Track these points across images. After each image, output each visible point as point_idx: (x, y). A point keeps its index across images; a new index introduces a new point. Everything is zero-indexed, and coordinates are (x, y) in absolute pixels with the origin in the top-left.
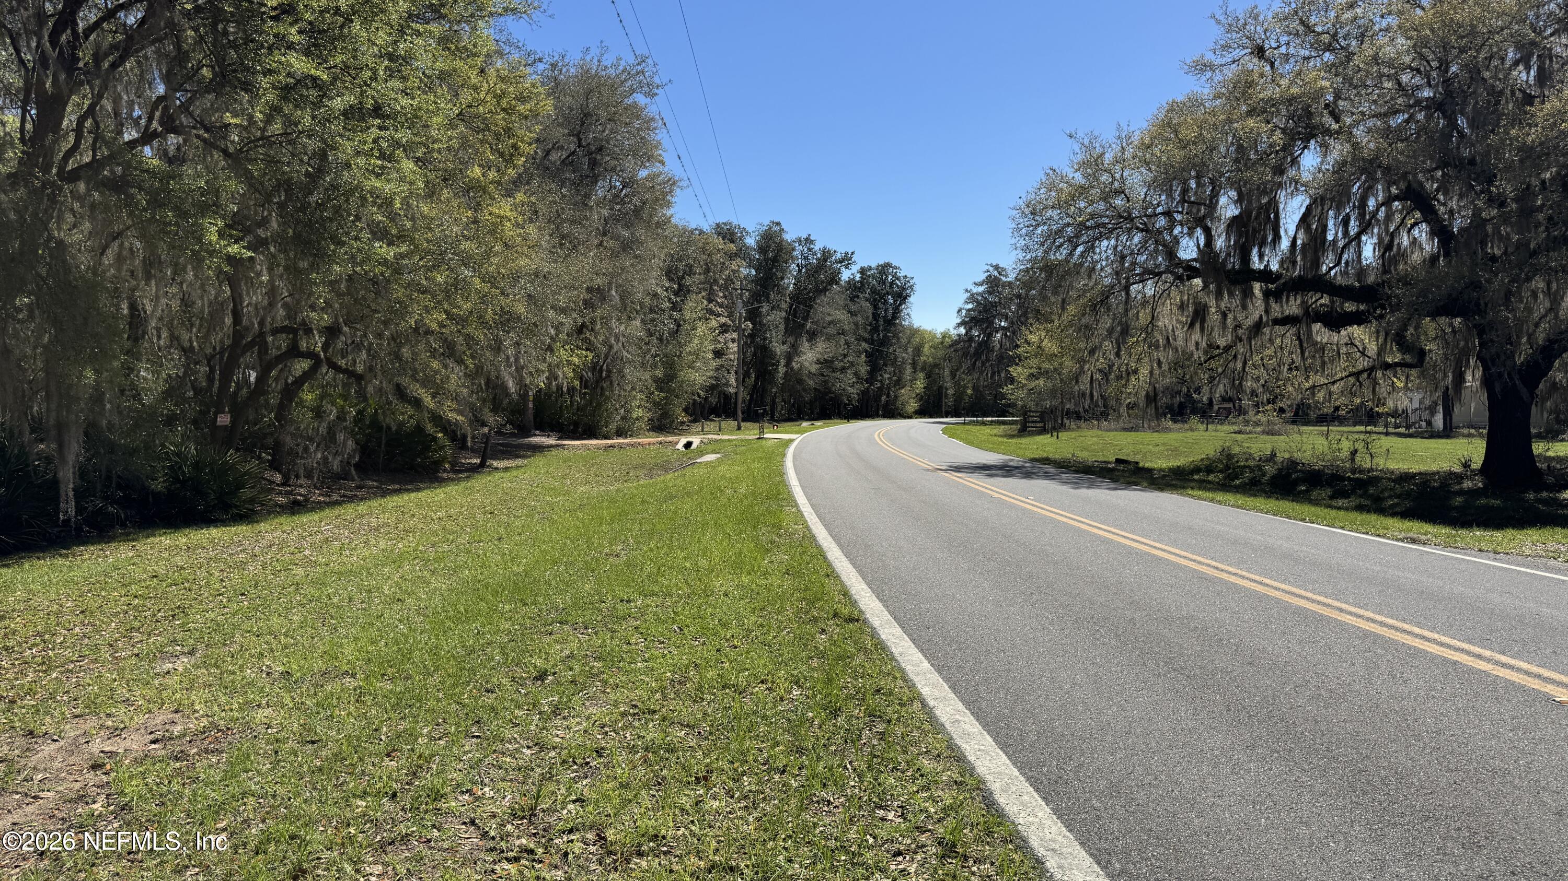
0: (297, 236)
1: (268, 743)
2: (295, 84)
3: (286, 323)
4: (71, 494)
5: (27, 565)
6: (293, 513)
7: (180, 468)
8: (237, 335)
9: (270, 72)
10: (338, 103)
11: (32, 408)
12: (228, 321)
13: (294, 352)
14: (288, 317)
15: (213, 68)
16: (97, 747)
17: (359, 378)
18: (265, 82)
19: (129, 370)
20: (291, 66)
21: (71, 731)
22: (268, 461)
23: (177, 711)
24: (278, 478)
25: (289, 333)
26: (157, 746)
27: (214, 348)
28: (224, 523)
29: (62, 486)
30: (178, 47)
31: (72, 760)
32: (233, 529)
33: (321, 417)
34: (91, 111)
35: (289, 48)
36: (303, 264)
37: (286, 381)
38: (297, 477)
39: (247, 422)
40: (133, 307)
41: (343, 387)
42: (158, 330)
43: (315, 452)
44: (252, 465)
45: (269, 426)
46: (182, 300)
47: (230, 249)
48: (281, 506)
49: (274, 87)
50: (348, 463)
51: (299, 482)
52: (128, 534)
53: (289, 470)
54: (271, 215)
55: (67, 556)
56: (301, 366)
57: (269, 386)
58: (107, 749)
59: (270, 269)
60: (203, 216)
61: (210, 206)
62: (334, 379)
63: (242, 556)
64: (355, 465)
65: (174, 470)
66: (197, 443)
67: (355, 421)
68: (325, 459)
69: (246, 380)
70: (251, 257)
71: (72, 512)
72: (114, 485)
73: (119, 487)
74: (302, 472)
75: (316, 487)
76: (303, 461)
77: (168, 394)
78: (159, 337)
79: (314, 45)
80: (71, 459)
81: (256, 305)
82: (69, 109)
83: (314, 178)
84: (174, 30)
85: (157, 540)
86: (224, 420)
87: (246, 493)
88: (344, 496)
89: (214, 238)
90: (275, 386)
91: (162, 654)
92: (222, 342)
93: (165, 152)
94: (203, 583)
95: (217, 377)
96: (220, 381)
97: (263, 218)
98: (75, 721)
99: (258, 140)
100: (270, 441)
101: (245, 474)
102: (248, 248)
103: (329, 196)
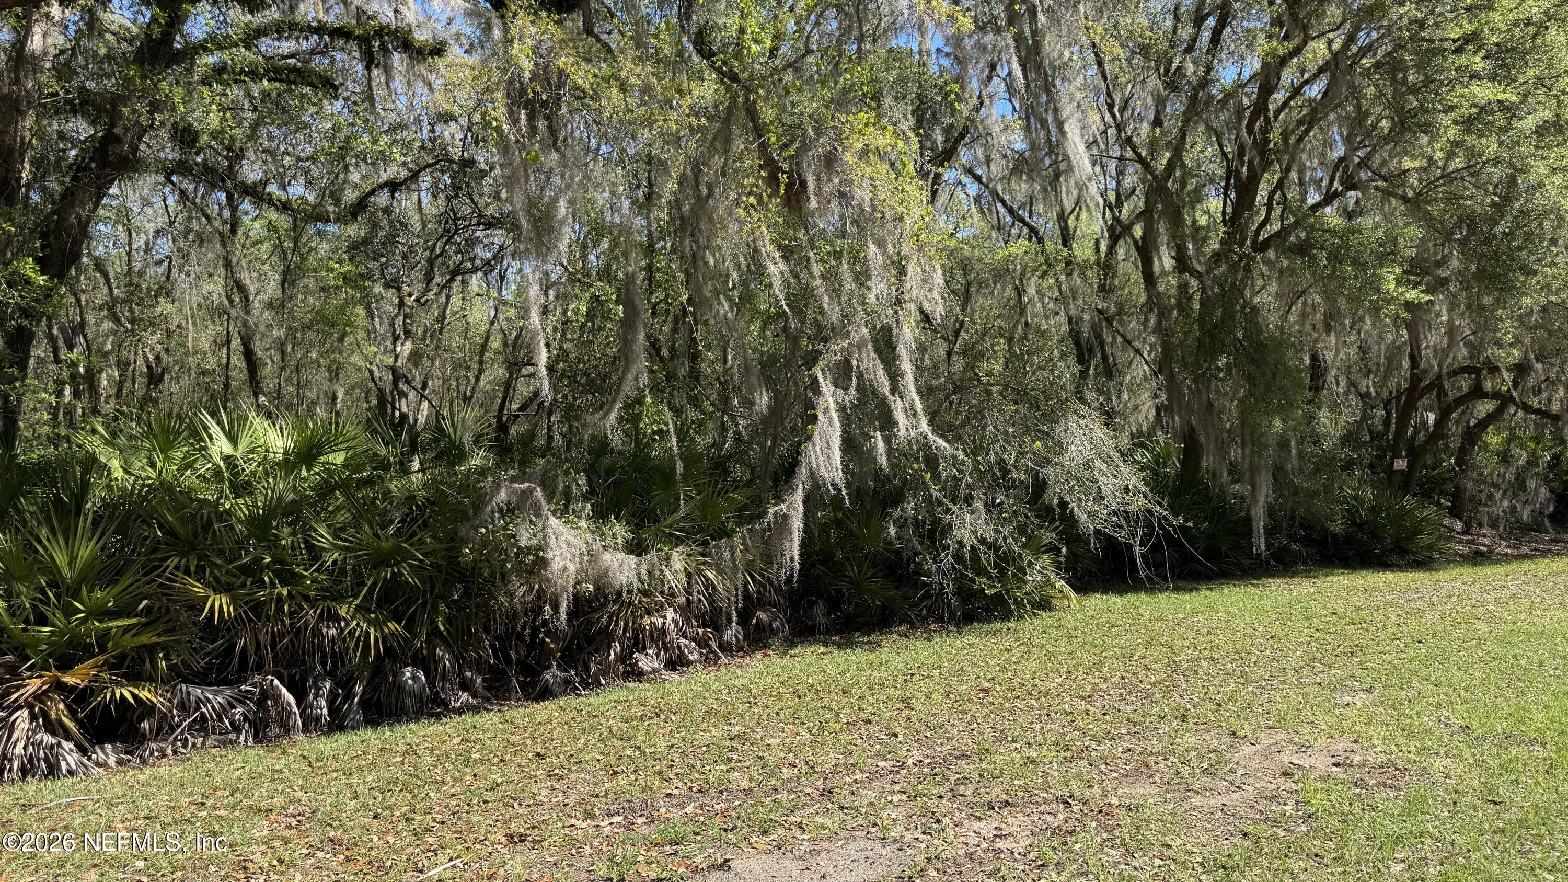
0: (1481, 272)
1: (1446, 791)
2: (1479, 114)
3: (1467, 363)
4: (1262, 531)
5: (1226, 591)
6: (1475, 564)
7: (1357, 511)
8: (1415, 379)
9: (1451, 108)
10: (1529, 123)
11: (1229, 454)
12: (1406, 364)
13: (1477, 393)
14: (1471, 357)
15: (1393, 119)
16: (1287, 757)
17: (1556, 418)
18: (1446, 120)
19: (1310, 418)
20: (1475, 96)
21: (1266, 739)
22: (1448, 507)
23: (1356, 742)
24: (1459, 526)
25: (1469, 374)
26: (1338, 769)
27: (1391, 392)
28: (1400, 568)
29: (1255, 524)
30: (1358, 107)
31: (1267, 764)
32: (1410, 575)
33: (1508, 462)
34: (1280, 185)
35: (1472, 77)
36: (1487, 300)
37: (1468, 423)
38: (1480, 525)
39: (1425, 467)
40: (1314, 358)
41: (1535, 429)
42: (1336, 377)
43: (1501, 500)
44: (1430, 511)
45: (1449, 471)
46: (1360, 347)
47: (1407, 296)
48: (1461, 556)
49: (1455, 122)
50: (1541, 513)
51: (1482, 531)
52: (1309, 571)
53: (1471, 518)
54: (1451, 252)
55: (1257, 586)
56: (1484, 408)
57: (1450, 430)
58: (1295, 762)
59: (1450, 311)
60: (1381, 266)
61: (1387, 254)
62: (1525, 420)
63: (1420, 604)
64: (1548, 516)
65: (1351, 513)
66: (1374, 488)
67: (1549, 467)
68: (1513, 509)
69: (1425, 424)
70: (1430, 301)
71: (1263, 546)
72: (1297, 524)
73: (1302, 526)
74: (1485, 520)
75: (1501, 538)
76: (1486, 509)
77: (1347, 439)
78: (1338, 384)
79: (1501, 67)
80: (1262, 499)
81: (1435, 346)
82: (1262, 185)
83: (1500, 208)
84: (1356, 93)
85: (1336, 579)
86: (1401, 464)
87: (1423, 539)
88: (1536, 550)
89: (1392, 286)
90: (1455, 430)
91: (1341, 686)
92: (1398, 384)
93: (1345, 209)
94: (1379, 625)
95: (1393, 421)
96: (1396, 423)
97: (1444, 257)
98: (1268, 731)
99: (1438, 179)
100: (1450, 487)
101: (1422, 520)
102: (1426, 292)
103: (1518, 224)
